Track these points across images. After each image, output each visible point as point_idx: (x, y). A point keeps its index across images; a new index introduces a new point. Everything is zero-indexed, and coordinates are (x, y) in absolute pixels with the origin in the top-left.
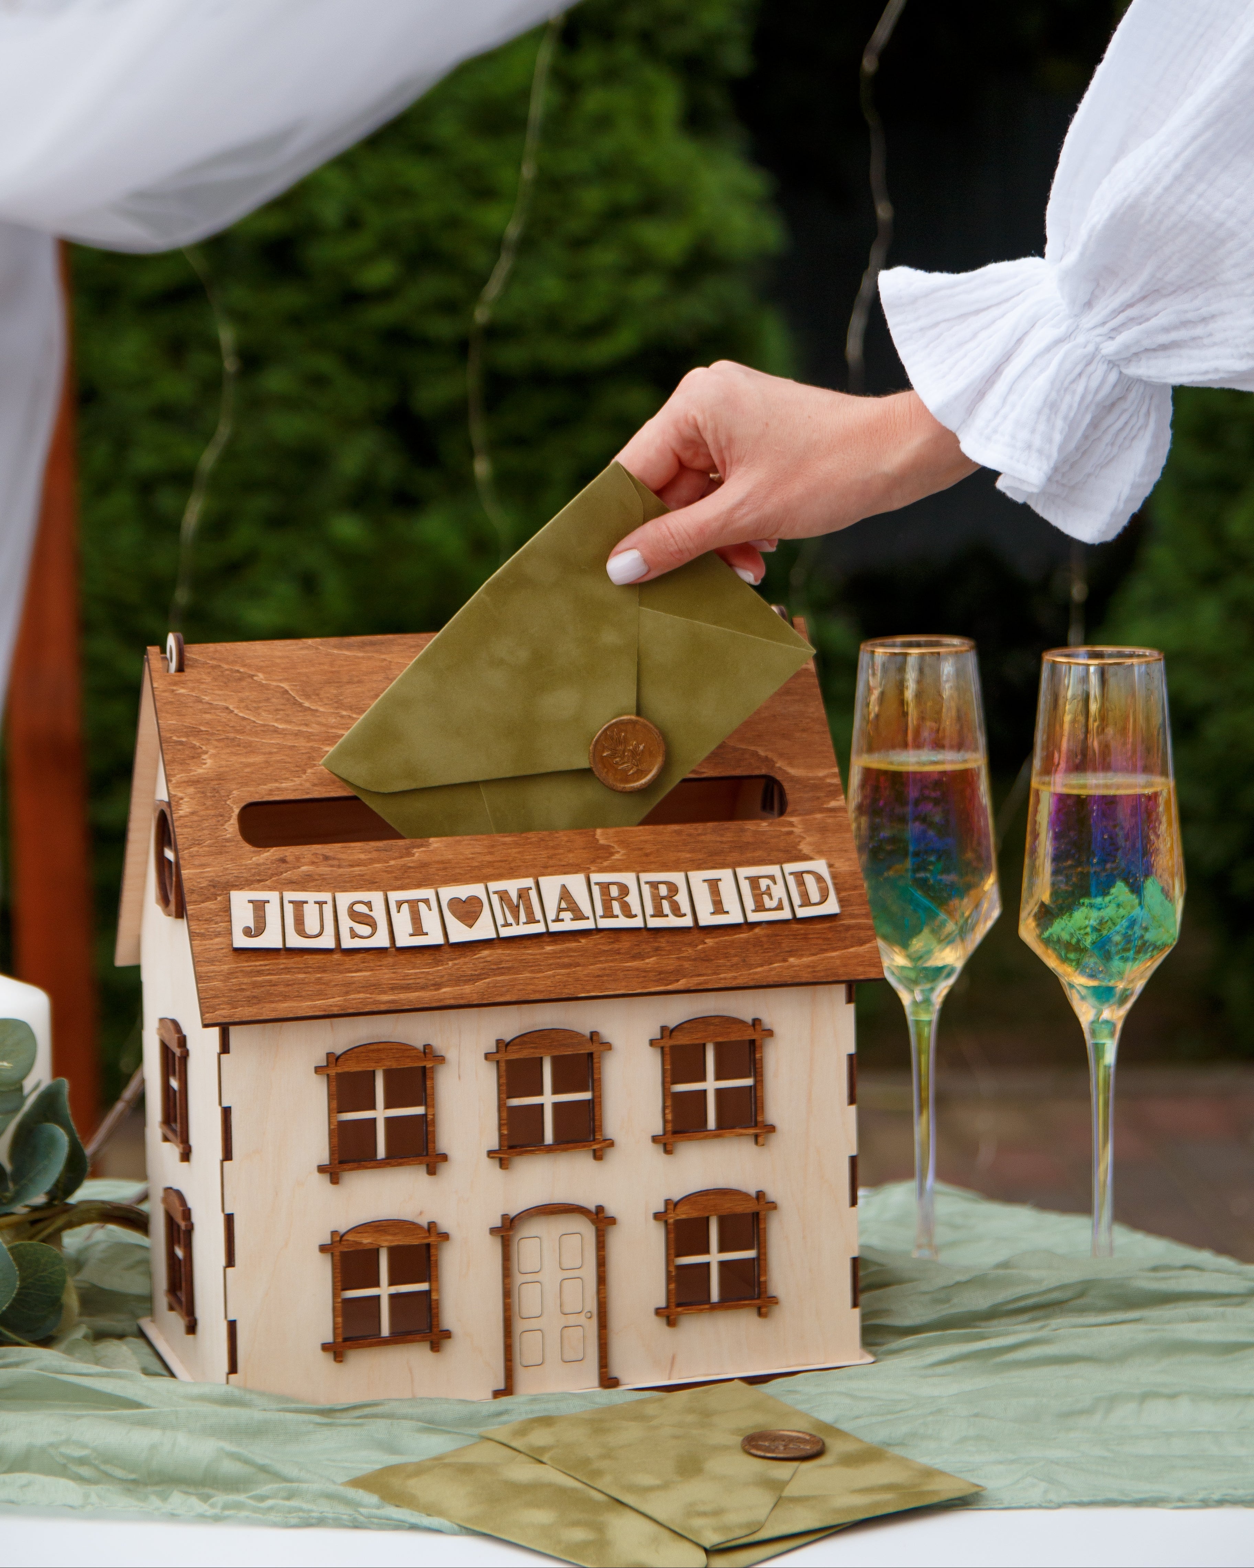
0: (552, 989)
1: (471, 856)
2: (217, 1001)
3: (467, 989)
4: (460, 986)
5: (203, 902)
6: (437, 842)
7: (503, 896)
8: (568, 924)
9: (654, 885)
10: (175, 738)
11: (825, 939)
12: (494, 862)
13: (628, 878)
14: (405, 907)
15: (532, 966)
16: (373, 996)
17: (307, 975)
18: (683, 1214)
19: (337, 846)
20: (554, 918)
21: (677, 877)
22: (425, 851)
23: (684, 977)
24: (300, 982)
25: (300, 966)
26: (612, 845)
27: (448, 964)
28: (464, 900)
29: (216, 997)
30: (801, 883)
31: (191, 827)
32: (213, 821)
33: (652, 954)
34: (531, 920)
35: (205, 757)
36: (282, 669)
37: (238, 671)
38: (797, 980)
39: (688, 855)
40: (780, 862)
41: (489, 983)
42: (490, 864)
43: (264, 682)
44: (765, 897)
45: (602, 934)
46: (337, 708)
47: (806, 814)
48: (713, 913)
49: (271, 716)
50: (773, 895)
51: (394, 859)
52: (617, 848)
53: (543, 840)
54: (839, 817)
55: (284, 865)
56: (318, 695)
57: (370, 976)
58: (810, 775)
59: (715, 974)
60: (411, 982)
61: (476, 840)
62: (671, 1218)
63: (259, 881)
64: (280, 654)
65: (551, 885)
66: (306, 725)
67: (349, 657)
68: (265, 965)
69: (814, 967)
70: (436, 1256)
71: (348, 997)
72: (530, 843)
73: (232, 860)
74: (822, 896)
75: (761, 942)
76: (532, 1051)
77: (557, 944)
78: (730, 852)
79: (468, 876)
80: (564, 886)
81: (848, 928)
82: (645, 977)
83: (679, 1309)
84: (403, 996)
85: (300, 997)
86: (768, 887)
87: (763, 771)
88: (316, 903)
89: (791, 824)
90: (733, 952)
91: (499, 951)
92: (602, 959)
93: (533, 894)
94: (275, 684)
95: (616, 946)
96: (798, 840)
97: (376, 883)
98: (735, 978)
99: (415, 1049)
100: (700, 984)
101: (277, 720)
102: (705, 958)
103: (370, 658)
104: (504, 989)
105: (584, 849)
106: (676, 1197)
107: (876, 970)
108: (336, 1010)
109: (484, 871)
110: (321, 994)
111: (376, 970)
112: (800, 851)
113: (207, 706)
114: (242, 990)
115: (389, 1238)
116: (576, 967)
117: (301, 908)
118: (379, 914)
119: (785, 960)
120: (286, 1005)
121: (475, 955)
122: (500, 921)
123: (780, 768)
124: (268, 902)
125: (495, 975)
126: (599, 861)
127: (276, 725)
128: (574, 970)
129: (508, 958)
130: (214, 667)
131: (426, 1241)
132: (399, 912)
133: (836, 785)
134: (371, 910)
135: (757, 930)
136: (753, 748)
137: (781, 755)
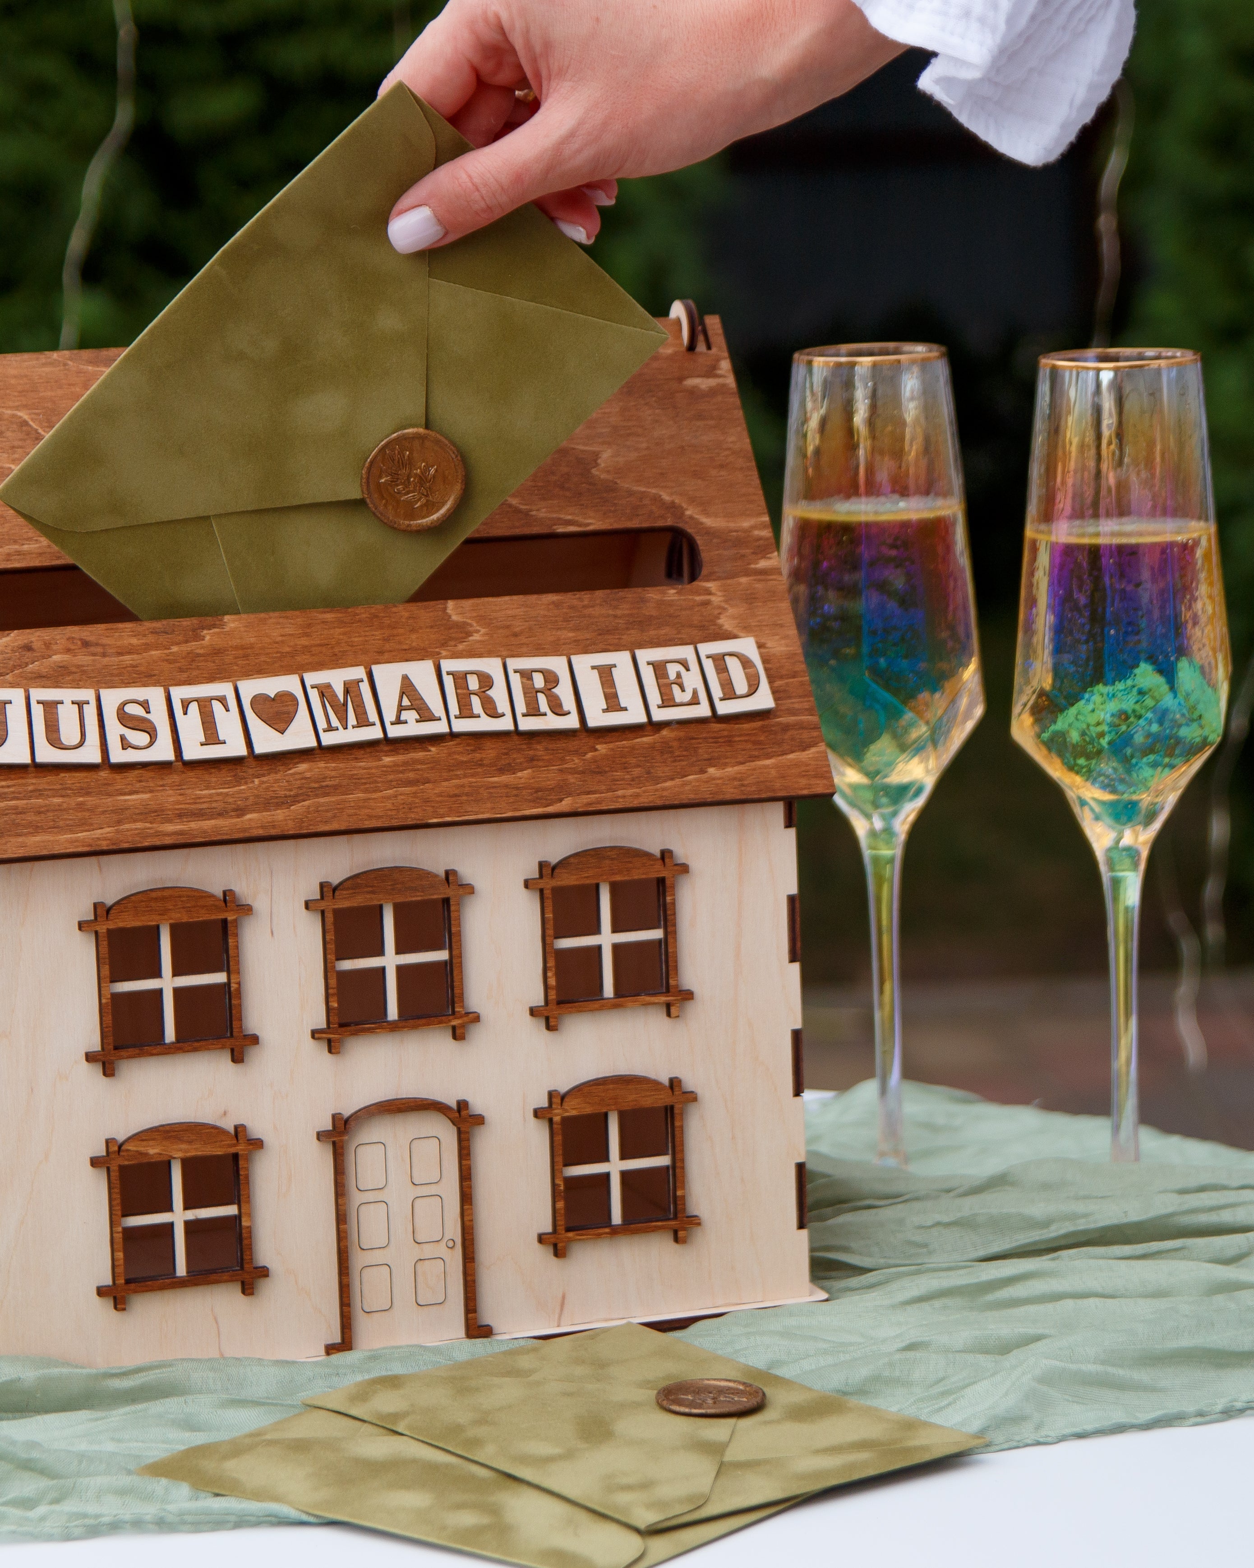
0: (393, 813)
1: (280, 638)
3: (280, 815)
4: (269, 810)
6: (234, 621)
7: (325, 691)
8: (413, 727)
9: (527, 675)
11: (755, 743)
12: (311, 646)
13: (492, 666)
14: (194, 708)
15: (365, 783)
16: (154, 825)
17: (66, 799)
18: (572, 1109)
19: (100, 628)
20: (393, 719)
21: (557, 664)
22: (218, 633)
23: (569, 795)
24: (57, 808)
25: (55, 787)
26: (469, 621)
27: (253, 781)
28: (273, 696)
30: (722, 669)
33: (525, 765)
34: (363, 722)
36: (19, 392)
38: (720, 797)
39: (571, 635)
40: (694, 643)
41: (309, 807)
42: (306, 649)
44: (676, 689)
45: (458, 740)
47: (727, 578)
48: (604, 711)
49: (5, 455)
50: (686, 684)
51: (177, 644)
52: (476, 626)
53: (377, 617)
54: (772, 580)
55: (29, 654)
57: (150, 799)
58: (732, 525)
59: (609, 790)
60: (204, 806)
61: (287, 617)
62: (557, 1115)
64: (15, 372)
65: (389, 675)
68: (8, 787)
69: (742, 779)
70: (247, 1169)
71: (121, 827)
72: (360, 621)
74: (750, 686)
75: (671, 747)
76: (368, 896)
77: (398, 754)
78: (627, 629)
79: (276, 665)
80: (405, 678)
81: (786, 728)
82: (516, 796)
83: (570, 1234)
84: (194, 825)
85: (55, 828)
86: (679, 675)
87: (669, 522)
88: (73, 703)
89: (707, 592)
90: (633, 761)
91: (322, 765)
92: (458, 773)
95: (478, 756)
96: (716, 612)
97: (154, 675)
98: (637, 796)
99: (212, 896)
100: (590, 804)
102: (597, 770)
104: (329, 814)
105: (432, 627)
106: (563, 1088)
107: (825, 782)
108: (104, 845)
109: (299, 659)
110: (84, 824)
111: (158, 791)
112: (720, 626)
115: (184, 1146)
116: (424, 784)
117: (54, 711)
118: (159, 717)
119: (703, 771)
120: (38, 838)
121: (290, 769)
122: (322, 724)
123: (691, 517)
124: (10, 702)
125: (317, 796)
126: (452, 643)
128: (421, 787)
129: (333, 773)
131: (233, 1150)
132: (185, 713)
133: (767, 539)
134: (148, 712)
135: (665, 732)
136: (654, 491)
137: (692, 500)
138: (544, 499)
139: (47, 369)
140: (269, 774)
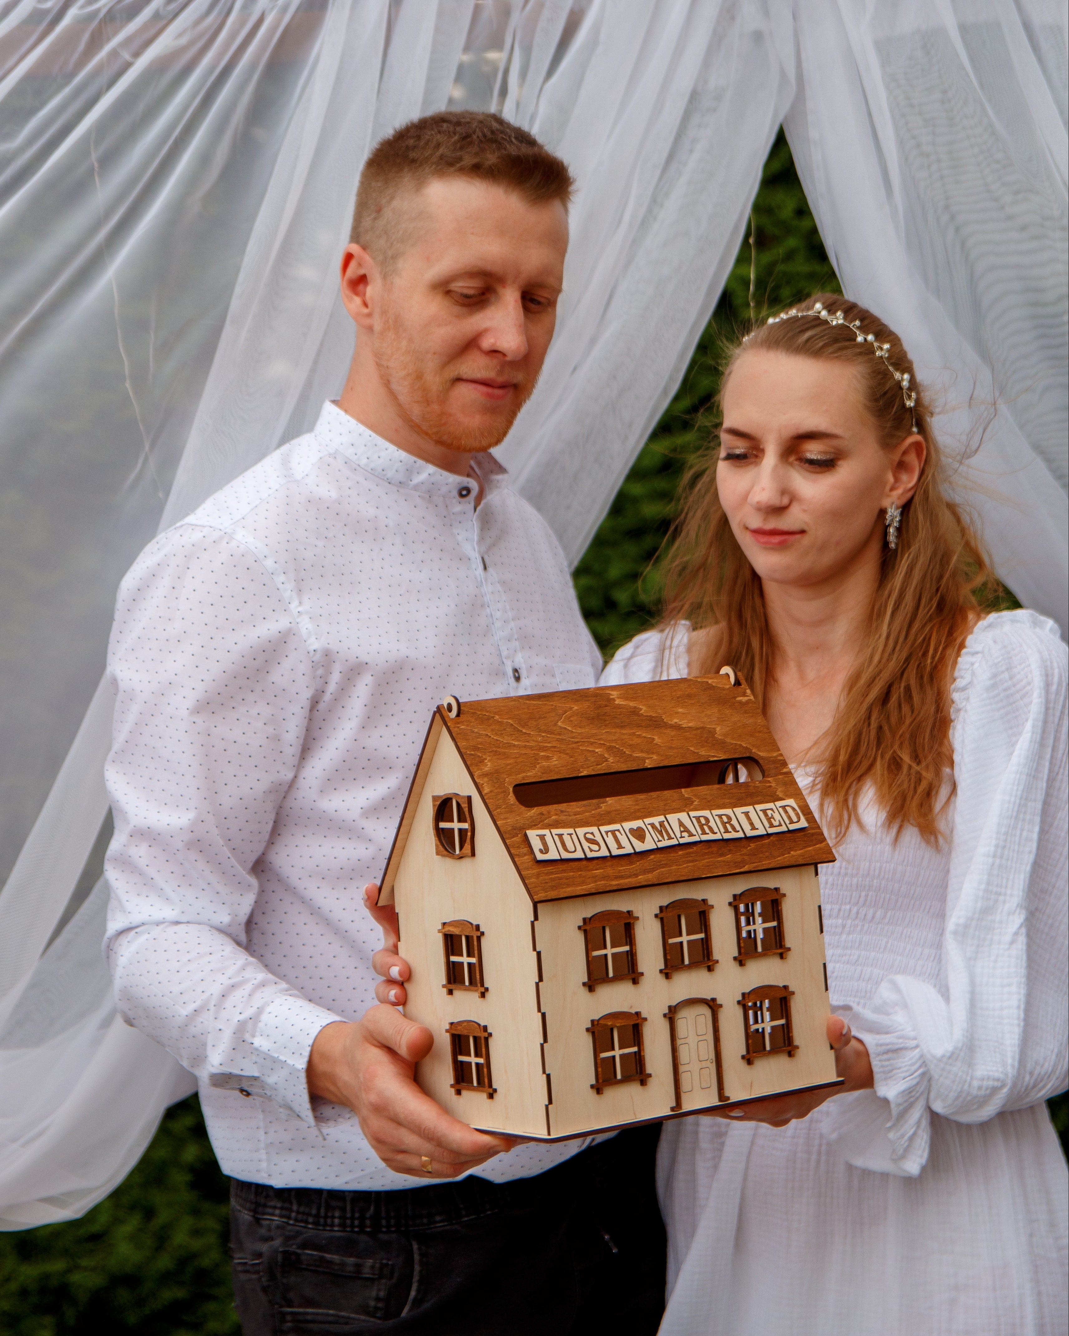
0: (689, 873)
1: (628, 807)
2: (537, 889)
3: (650, 876)
4: (645, 874)
5: (513, 838)
6: (610, 800)
7: (653, 825)
8: (687, 839)
9: (720, 817)
10: (468, 752)
11: (803, 841)
12: (642, 809)
13: (706, 813)
14: (610, 834)
15: (677, 862)
16: (610, 882)
17: (575, 873)
18: (751, 1000)
19: (564, 805)
20: (680, 836)
21: (728, 811)
22: (606, 805)
23: (747, 864)
24: (572, 876)
25: (572, 868)
26: (692, 796)
27: (638, 863)
28: (635, 828)
29: (536, 887)
30: (786, 812)
31: (493, 799)
32: (502, 795)
33: (729, 852)
34: (670, 838)
35: (486, 761)
37: (485, 715)
38: (798, 863)
39: (730, 800)
40: (774, 801)
41: (659, 872)
42: (639, 810)
43: (500, 720)
44: (772, 819)
45: (703, 844)
46: (539, 732)
47: (774, 776)
48: (750, 830)
49: (509, 738)
50: (775, 818)
51: (593, 810)
52: (694, 799)
55: (545, 816)
56: (528, 725)
57: (605, 871)
58: (770, 755)
59: (760, 862)
60: (623, 874)
61: (627, 798)
62: (744, 1003)
63: (535, 825)
64: (502, 704)
65: (673, 818)
66: (528, 742)
67: (535, 704)
68: (553, 869)
69: (803, 856)
70: (641, 1030)
71: (598, 884)
72: (653, 799)
73: (518, 815)
74: (797, 818)
75: (775, 844)
76: (677, 911)
77: (685, 850)
78: (748, 798)
79: (630, 817)
80: (679, 819)
81: (813, 834)
82: (730, 865)
83: (755, 1054)
84: (622, 881)
85: (576, 885)
86: (772, 815)
87: (748, 755)
88: (568, 834)
89: (769, 782)
90: (765, 850)
91: (658, 856)
92: (706, 857)
93: (666, 823)
94: (505, 721)
95: (710, 850)
96: (775, 790)
97: (591, 823)
98: (770, 863)
99: (625, 914)
101: (513, 740)
102: (752, 854)
103: (545, 704)
105: (679, 800)
106: (747, 991)
108: (593, 891)
110: (583, 883)
111: (607, 868)
112: (780, 795)
113: (477, 734)
114: (546, 883)
115: (620, 1021)
116: (696, 862)
117: (562, 838)
118: (598, 838)
119: (789, 853)
121: (650, 857)
122: (656, 840)
123: (754, 753)
124: (545, 835)
125: (660, 868)
126: (690, 805)
127: (514, 742)
129: (665, 859)
130: (474, 713)
131: (637, 1022)
132: (608, 837)
134: (595, 837)
135: (772, 838)
136: (739, 743)
137: (753, 746)
138: (702, 747)
139: (513, 703)
140: (641, 860)
